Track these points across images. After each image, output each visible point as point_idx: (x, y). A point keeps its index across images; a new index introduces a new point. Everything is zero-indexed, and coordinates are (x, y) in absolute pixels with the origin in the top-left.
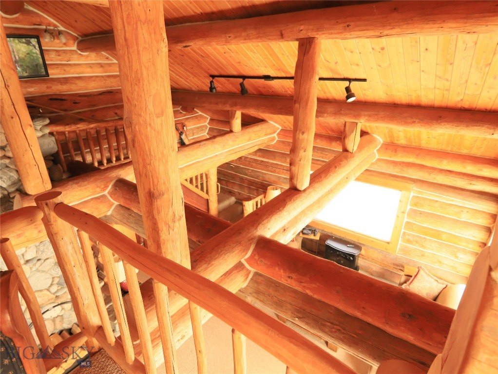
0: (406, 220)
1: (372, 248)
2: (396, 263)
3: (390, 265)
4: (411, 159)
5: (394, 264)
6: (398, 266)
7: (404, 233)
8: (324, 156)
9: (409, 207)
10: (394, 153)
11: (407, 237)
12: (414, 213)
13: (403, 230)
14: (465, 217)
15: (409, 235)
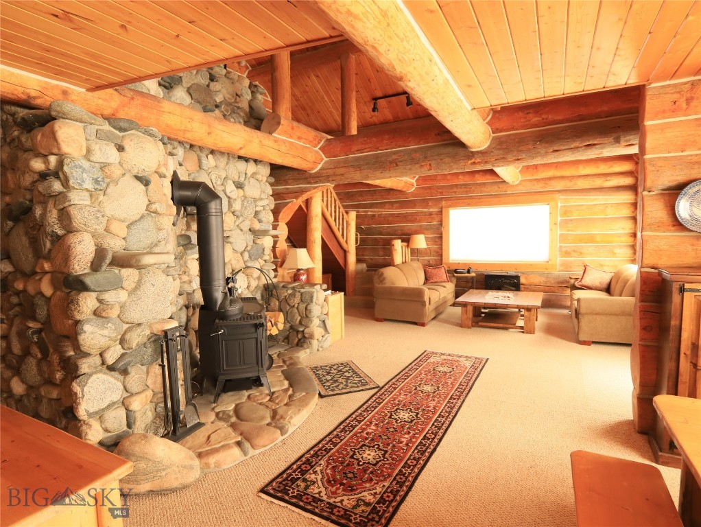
0: (559, 233)
1: (532, 273)
2: (560, 280)
3: (554, 285)
4: (551, 173)
5: (558, 283)
6: (562, 283)
7: (561, 247)
8: (468, 189)
9: (559, 218)
10: (535, 170)
11: (564, 249)
12: (565, 223)
13: (558, 245)
14: (611, 213)
15: (565, 247)
